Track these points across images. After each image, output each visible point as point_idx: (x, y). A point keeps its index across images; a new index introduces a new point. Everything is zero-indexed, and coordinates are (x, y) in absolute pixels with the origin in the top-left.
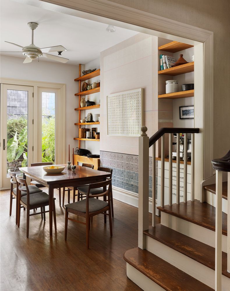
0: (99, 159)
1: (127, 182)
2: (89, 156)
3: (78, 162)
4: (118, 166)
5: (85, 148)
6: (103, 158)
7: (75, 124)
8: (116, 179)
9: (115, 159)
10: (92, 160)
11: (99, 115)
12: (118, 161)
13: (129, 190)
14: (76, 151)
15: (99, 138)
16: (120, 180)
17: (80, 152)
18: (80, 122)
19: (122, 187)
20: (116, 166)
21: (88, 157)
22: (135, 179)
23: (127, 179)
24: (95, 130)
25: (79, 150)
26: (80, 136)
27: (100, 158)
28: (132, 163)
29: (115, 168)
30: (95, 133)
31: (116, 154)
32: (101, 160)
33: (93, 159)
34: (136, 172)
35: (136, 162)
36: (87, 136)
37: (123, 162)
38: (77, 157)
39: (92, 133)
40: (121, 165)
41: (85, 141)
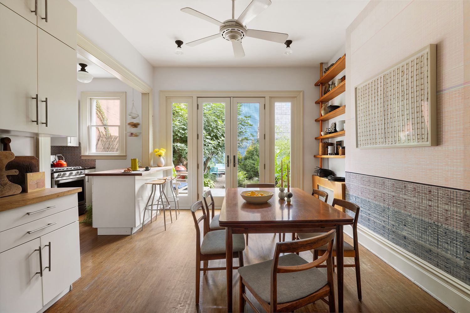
0: (345, 184)
1: (394, 230)
2: (330, 178)
3: (318, 185)
4: (375, 198)
5: (328, 168)
6: (349, 183)
7: (316, 138)
8: (372, 219)
9: (369, 186)
10: (334, 185)
11: (344, 122)
12: (375, 189)
13: (397, 244)
14: (316, 171)
15: (344, 153)
16: (380, 223)
17: (320, 173)
18: (321, 135)
19: (382, 235)
20: (372, 197)
21: (329, 180)
22: (413, 229)
23: (393, 223)
24: (340, 143)
25: (319, 170)
26: (320, 153)
27: (346, 182)
28: (405, 197)
29: (370, 200)
30: (341, 148)
31: (372, 179)
32: (347, 186)
33: (336, 182)
34: (413, 215)
35: (414, 197)
36: (329, 152)
37: (384, 192)
38: (317, 178)
39: (337, 148)
40: (382, 197)
41: (328, 158)
